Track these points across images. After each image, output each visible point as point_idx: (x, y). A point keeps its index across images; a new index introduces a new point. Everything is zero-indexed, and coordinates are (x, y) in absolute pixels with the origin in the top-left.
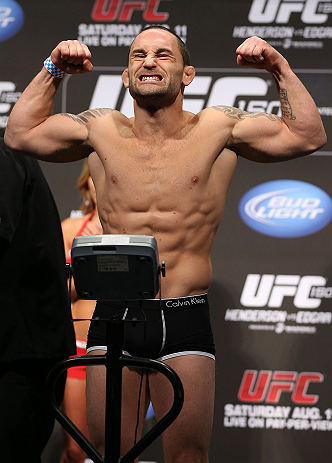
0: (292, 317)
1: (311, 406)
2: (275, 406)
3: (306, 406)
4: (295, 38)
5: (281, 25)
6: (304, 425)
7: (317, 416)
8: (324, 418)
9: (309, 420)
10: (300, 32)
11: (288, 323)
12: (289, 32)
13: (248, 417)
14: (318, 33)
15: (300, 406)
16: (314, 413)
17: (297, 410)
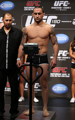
0: (62, 58)
1: (65, 73)
2: (59, 73)
3: (64, 73)
4: (62, 9)
5: (59, 7)
6: (64, 76)
7: (66, 75)
8: (67, 75)
9: (65, 76)
10: (63, 8)
11: (61, 59)
12: (61, 8)
13: (54, 75)
14: (66, 8)
15: (63, 73)
16: (66, 74)
17: (63, 74)
